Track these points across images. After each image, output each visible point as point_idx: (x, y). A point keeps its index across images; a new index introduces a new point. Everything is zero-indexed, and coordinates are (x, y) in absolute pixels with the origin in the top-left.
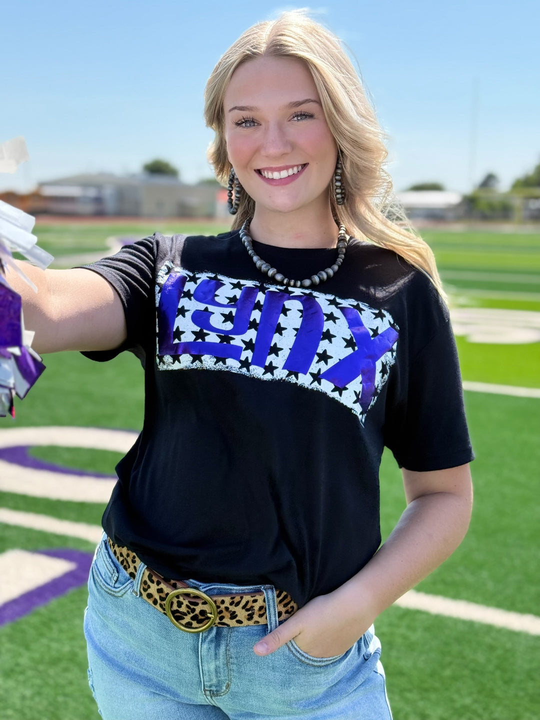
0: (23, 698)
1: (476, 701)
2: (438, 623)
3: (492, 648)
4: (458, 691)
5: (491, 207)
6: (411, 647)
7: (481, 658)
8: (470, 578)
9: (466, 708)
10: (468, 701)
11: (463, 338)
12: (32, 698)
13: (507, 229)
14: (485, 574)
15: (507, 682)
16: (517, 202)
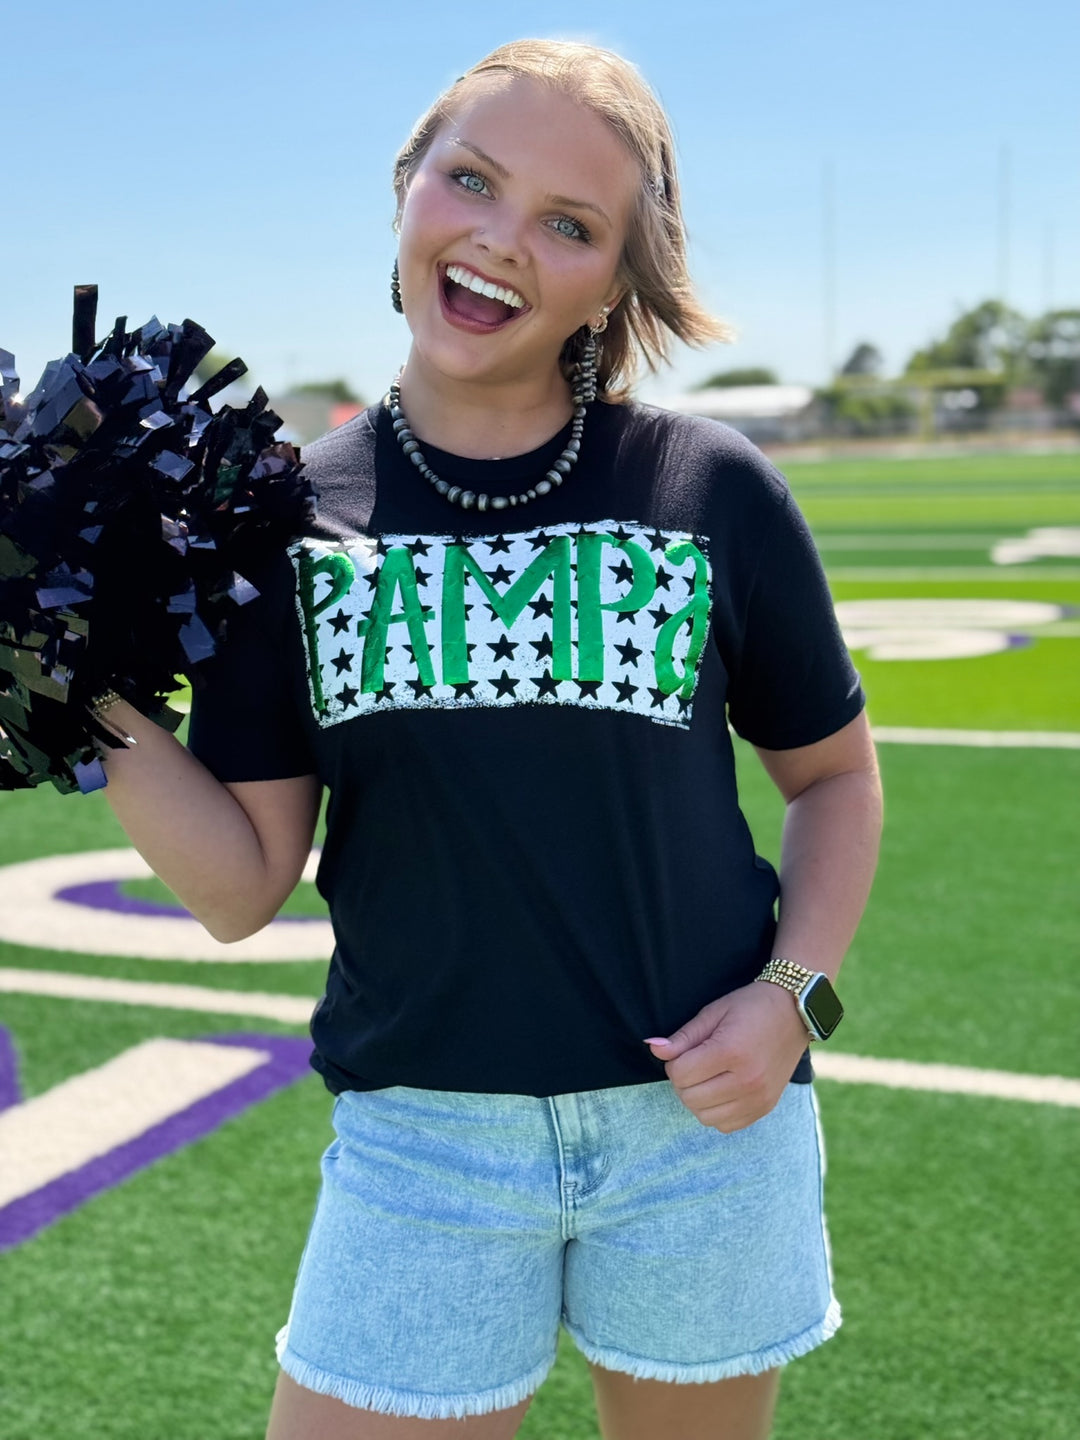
0: (250, 1245)
1: (988, 1199)
2: (904, 1101)
3: (998, 1127)
4: (957, 1189)
5: (871, 410)
6: (866, 1135)
7: (985, 1142)
8: (944, 1033)
9: (972, 1211)
10: (975, 1201)
11: (861, 653)
12: (264, 1242)
13: (906, 451)
14: (968, 1025)
15: (1033, 1172)
16: (920, 399)
